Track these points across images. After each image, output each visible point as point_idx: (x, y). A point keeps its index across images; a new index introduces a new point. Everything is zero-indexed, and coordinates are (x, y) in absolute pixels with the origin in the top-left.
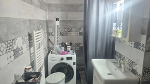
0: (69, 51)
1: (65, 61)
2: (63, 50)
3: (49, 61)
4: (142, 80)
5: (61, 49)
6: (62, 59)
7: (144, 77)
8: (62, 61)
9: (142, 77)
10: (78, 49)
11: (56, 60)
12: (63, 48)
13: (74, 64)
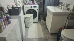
0: (35, 4)
1: (33, 8)
2: (32, 3)
3: (25, 8)
4: (72, 12)
5: (31, 2)
6: (31, 7)
7: (73, 11)
8: (32, 8)
9: (72, 11)
10: (40, 4)
11: (28, 8)
12: (32, 2)
13: (37, 10)
